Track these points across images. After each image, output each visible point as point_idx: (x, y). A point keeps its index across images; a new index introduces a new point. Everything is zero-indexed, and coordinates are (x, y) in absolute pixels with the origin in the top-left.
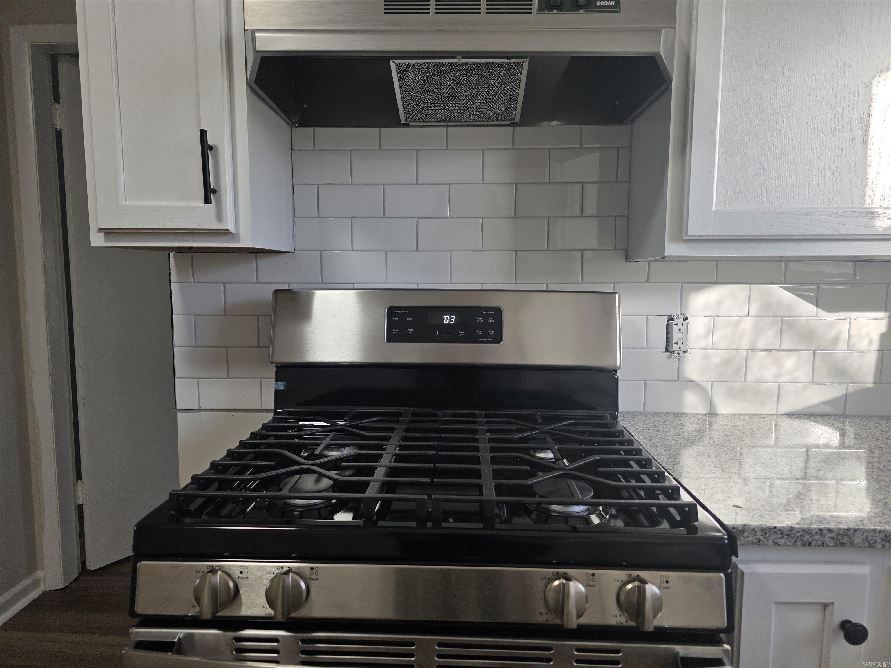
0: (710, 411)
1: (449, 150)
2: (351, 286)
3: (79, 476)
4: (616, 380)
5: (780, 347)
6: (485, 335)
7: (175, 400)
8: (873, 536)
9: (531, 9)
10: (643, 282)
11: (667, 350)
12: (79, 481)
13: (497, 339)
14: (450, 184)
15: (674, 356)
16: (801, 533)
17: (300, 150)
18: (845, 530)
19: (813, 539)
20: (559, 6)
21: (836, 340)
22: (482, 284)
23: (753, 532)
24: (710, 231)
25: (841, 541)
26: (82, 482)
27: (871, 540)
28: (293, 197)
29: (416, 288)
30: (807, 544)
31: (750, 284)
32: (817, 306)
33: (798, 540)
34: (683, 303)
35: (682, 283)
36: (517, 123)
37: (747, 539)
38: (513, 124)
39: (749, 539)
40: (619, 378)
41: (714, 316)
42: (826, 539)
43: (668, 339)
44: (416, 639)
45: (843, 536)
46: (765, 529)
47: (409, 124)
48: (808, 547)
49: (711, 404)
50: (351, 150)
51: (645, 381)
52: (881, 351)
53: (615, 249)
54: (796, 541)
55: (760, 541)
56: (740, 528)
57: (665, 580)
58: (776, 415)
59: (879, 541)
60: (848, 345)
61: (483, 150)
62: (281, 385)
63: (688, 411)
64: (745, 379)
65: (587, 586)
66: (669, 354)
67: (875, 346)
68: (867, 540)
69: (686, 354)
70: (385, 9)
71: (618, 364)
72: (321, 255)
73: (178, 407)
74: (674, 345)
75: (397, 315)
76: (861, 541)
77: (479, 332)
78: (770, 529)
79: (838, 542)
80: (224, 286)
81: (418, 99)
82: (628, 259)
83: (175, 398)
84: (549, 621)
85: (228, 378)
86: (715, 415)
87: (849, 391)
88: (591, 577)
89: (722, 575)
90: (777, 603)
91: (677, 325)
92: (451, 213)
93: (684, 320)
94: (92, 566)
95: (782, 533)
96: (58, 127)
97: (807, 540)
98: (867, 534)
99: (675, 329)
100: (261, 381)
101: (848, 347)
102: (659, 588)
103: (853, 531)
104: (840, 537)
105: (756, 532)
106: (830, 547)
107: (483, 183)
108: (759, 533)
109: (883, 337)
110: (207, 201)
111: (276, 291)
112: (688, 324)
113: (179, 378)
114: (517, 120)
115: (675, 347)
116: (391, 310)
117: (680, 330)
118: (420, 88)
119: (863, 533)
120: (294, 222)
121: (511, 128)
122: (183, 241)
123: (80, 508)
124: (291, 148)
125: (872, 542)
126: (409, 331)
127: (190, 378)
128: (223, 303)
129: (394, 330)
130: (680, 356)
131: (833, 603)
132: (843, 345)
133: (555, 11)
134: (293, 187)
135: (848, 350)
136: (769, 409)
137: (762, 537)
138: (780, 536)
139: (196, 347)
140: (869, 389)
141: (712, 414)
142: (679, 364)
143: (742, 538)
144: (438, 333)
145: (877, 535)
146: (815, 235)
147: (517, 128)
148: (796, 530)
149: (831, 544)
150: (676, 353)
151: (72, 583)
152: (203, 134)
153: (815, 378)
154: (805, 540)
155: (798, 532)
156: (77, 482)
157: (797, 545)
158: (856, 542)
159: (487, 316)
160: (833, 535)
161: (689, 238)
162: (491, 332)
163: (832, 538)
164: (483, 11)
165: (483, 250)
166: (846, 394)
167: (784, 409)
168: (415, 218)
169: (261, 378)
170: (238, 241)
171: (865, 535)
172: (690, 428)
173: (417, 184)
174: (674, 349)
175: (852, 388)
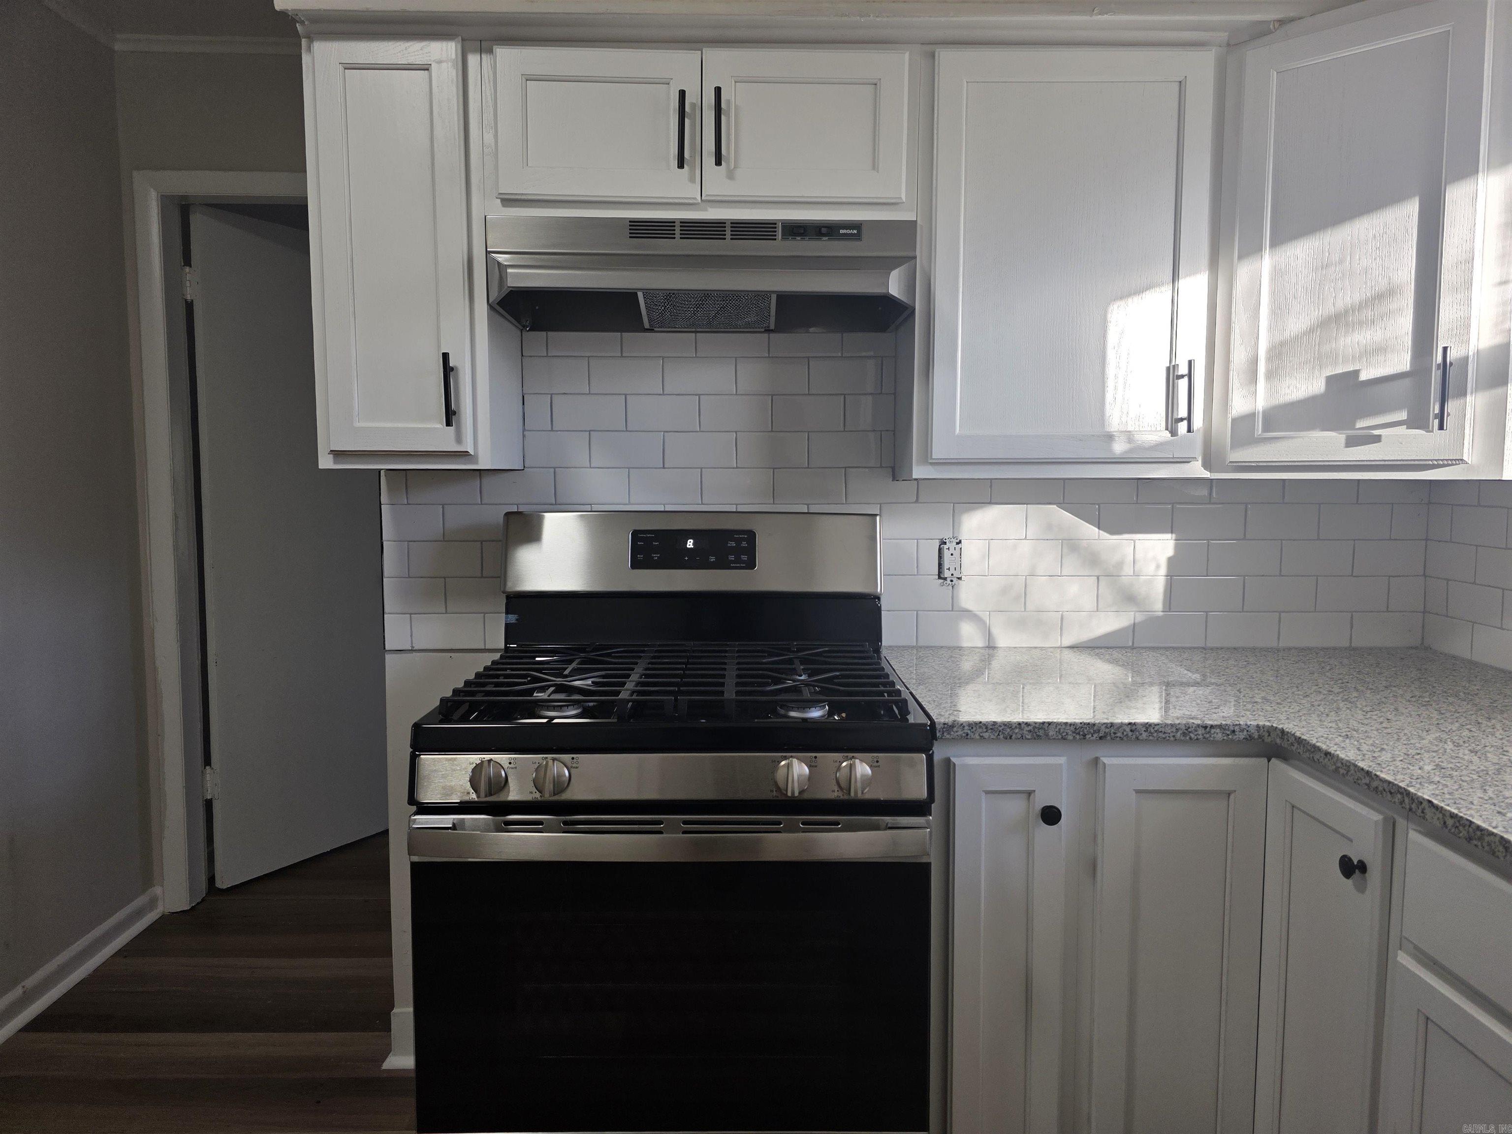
0: (989, 644)
1: (697, 357)
2: (588, 508)
3: (207, 761)
4: (879, 609)
5: (1061, 573)
6: (738, 560)
7: (384, 639)
8: (1065, 729)
9: (775, 235)
10: (912, 503)
11: (940, 578)
12: (207, 768)
13: (751, 565)
14: (699, 395)
15: (946, 583)
16: (1003, 727)
17: (531, 356)
18: (1040, 723)
19: (1014, 732)
20: (803, 233)
21: (1120, 565)
22: (737, 505)
23: (961, 727)
24: (954, 455)
25: (1038, 733)
26: (212, 769)
27: (1063, 732)
28: (523, 408)
29: (663, 510)
30: (1008, 737)
31: (1027, 504)
32: (1099, 528)
33: (1001, 733)
34: (955, 525)
35: (954, 503)
36: (772, 330)
37: (957, 734)
38: (768, 331)
39: (958, 733)
40: (883, 608)
41: (989, 540)
42: (1025, 732)
43: (940, 565)
44: (664, 818)
45: (1039, 729)
46: (972, 724)
47: (653, 330)
48: (1009, 740)
49: (990, 636)
50: (589, 357)
51: (917, 611)
52: (1170, 576)
53: (881, 467)
54: (999, 735)
55: (967, 735)
56: (950, 724)
57: (875, 760)
58: (1061, 647)
59: (1070, 733)
60: (1134, 571)
61: (736, 358)
62: (513, 618)
63: (965, 644)
64: (1025, 608)
65: (810, 767)
66: (942, 581)
67: (1163, 571)
68: (1059, 733)
69: (960, 581)
70: (630, 233)
71: (879, 590)
72: (555, 473)
73: (387, 648)
74: (946, 571)
75: (641, 539)
76: (1055, 733)
77: (732, 558)
78: (976, 723)
79: (1035, 734)
80: (443, 508)
81: (663, 308)
82: (894, 478)
83: (384, 636)
84: (778, 797)
85: (446, 613)
86: (994, 648)
87: (1136, 621)
88: (814, 759)
89: (924, 755)
90: (987, 792)
91: (949, 549)
92: (702, 427)
93: (958, 543)
94: (223, 882)
95: (987, 728)
96: (189, 298)
97: (1008, 734)
98: (1060, 727)
99: (947, 554)
100: (484, 616)
101: (1134, 573)
102: (871, 767)
103: (1047, 725)
104: (1036, 730)
105: (964, 727)
106: (1029, 739)
107: (736, 394)
108: (966, 728)
109: (1170, 560)
110: (449, 423)
111: (508, 514)
112: (961, 548)
113: (389, 613)
114: (772, 327)
115: (947, 574)
116: (635, 534)
117: (952, 555)
118: (666, 299)
119: (1056, 727)
120: (524, 436)
121: (766, 335)
122: (419, 463)
123: (209, 804)
124: (521, 354)
125: (1064, 734)
126: (656, 556)
127: (402, 614)
128: (442, 526)
129: (638, 556)
130: (953, 583)
131: (1034, 791)
132: (1128, 570)
133: (799, 238)
134: (523, 397)
135: (1134, 575)
136: (1054, 641)
137: (969, 732)
138: (985, 730)
139: (409, 577)
140: (1158, 617)
141: (991, 647)
142: (953, 592)
143: (952, 733)
144: (686, 558)
145: (1068, 727)
146: (1055, 458)
147: (772, 335)
148: (998, 724)
149: (1029, 737)
150: (949, 580)
151: (198, 904)
152: (445, 356)
153: (1100, 606)
154: (1006, 733)
155: (1000, 726)
156: (205, 768)
157: (1000, 739)
158: (1050, 734)
159: (738, 541)
160: (1030, 728)
161: (934, 461)
162: (744, 558)
163: (1030, 731)
164: (728, 236)
165: (737, 468)
166: (1134, 624)
167: (1068, 641)
168: (661, 431)
169: (485, 613)
170: (477, 463)
171: (1058, 728)
172: (967, 665)
173: (663, 394)
174: (946, 576)
175: (1140, 617)
